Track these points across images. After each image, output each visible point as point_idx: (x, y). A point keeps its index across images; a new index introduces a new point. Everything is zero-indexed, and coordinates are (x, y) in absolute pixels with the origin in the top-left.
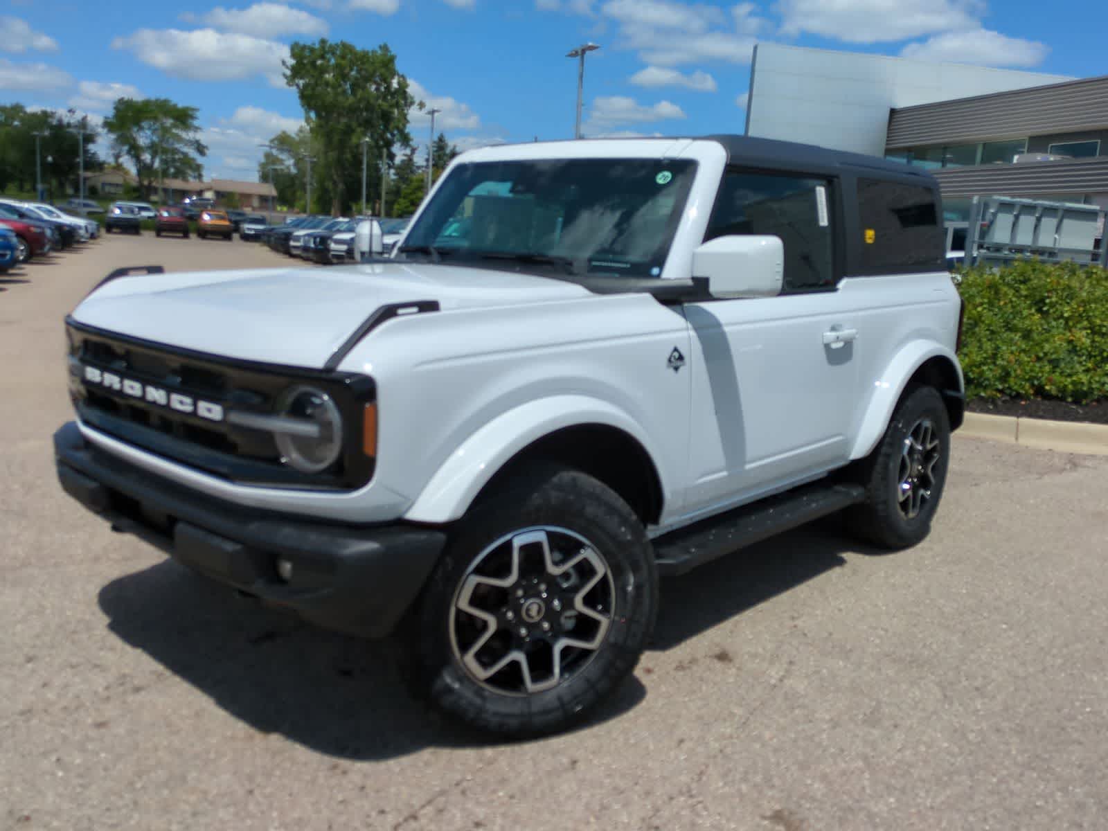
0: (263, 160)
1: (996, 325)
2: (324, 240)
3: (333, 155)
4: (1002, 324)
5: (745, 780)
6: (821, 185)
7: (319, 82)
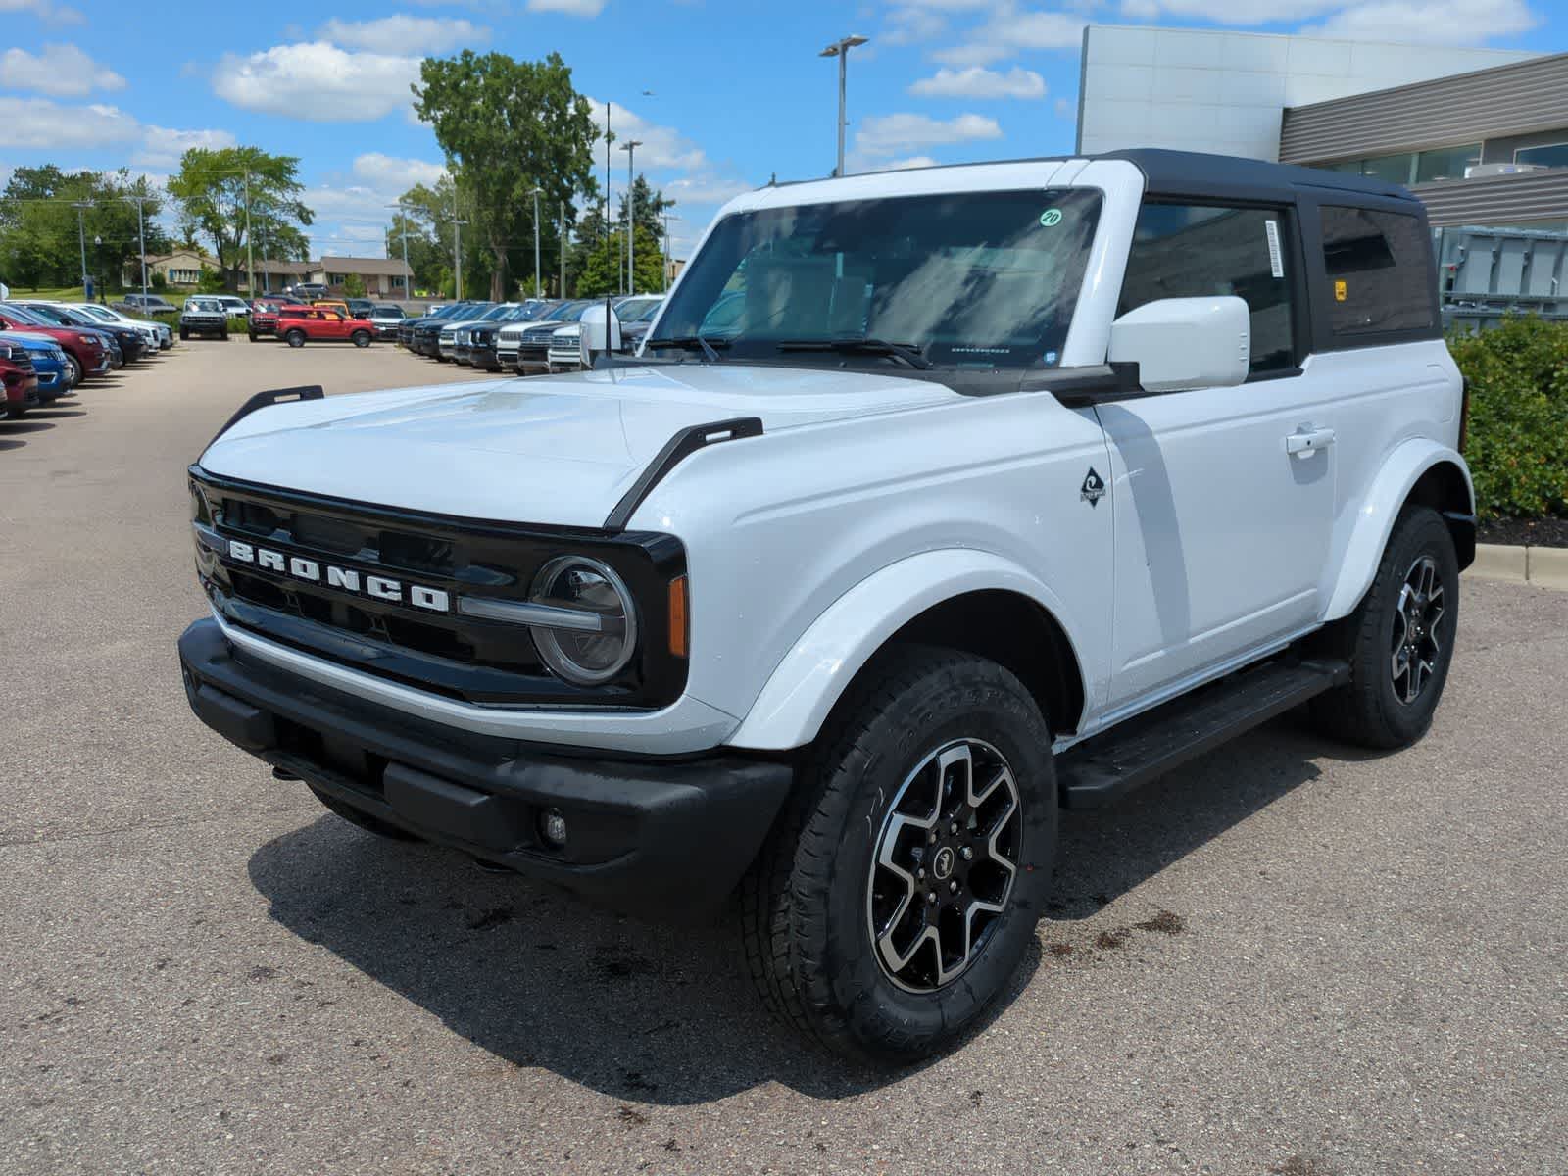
0: (392, 227)
1: (1483, 412)
2: (486, 335)
3: (488, 214)
4: (1492, 411)
5: (1235, 1113)
6: (1270, 219)
7: (465, 112)
